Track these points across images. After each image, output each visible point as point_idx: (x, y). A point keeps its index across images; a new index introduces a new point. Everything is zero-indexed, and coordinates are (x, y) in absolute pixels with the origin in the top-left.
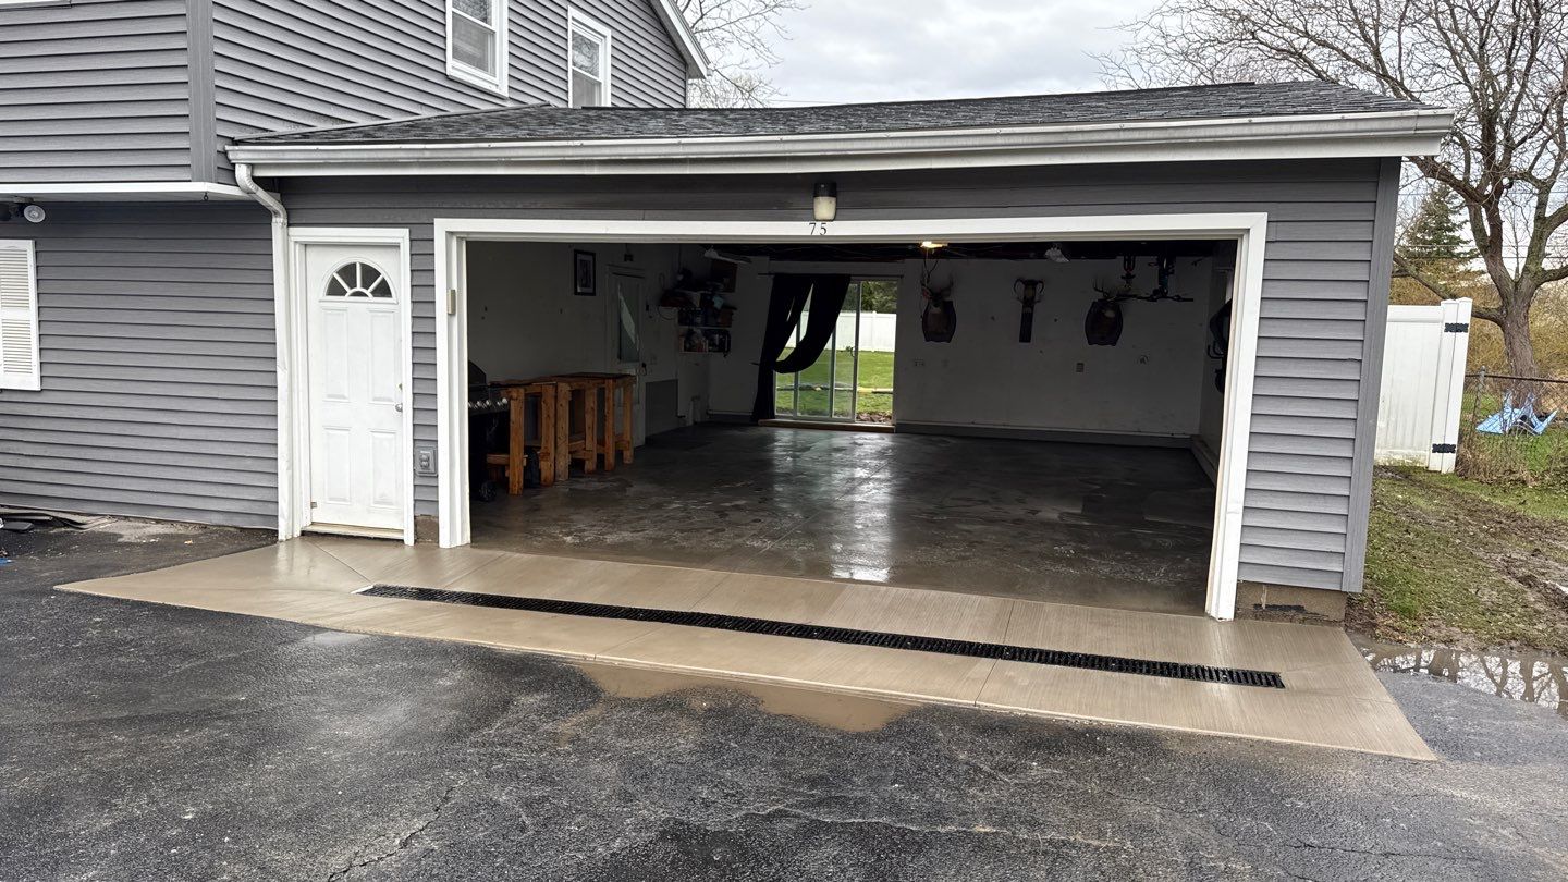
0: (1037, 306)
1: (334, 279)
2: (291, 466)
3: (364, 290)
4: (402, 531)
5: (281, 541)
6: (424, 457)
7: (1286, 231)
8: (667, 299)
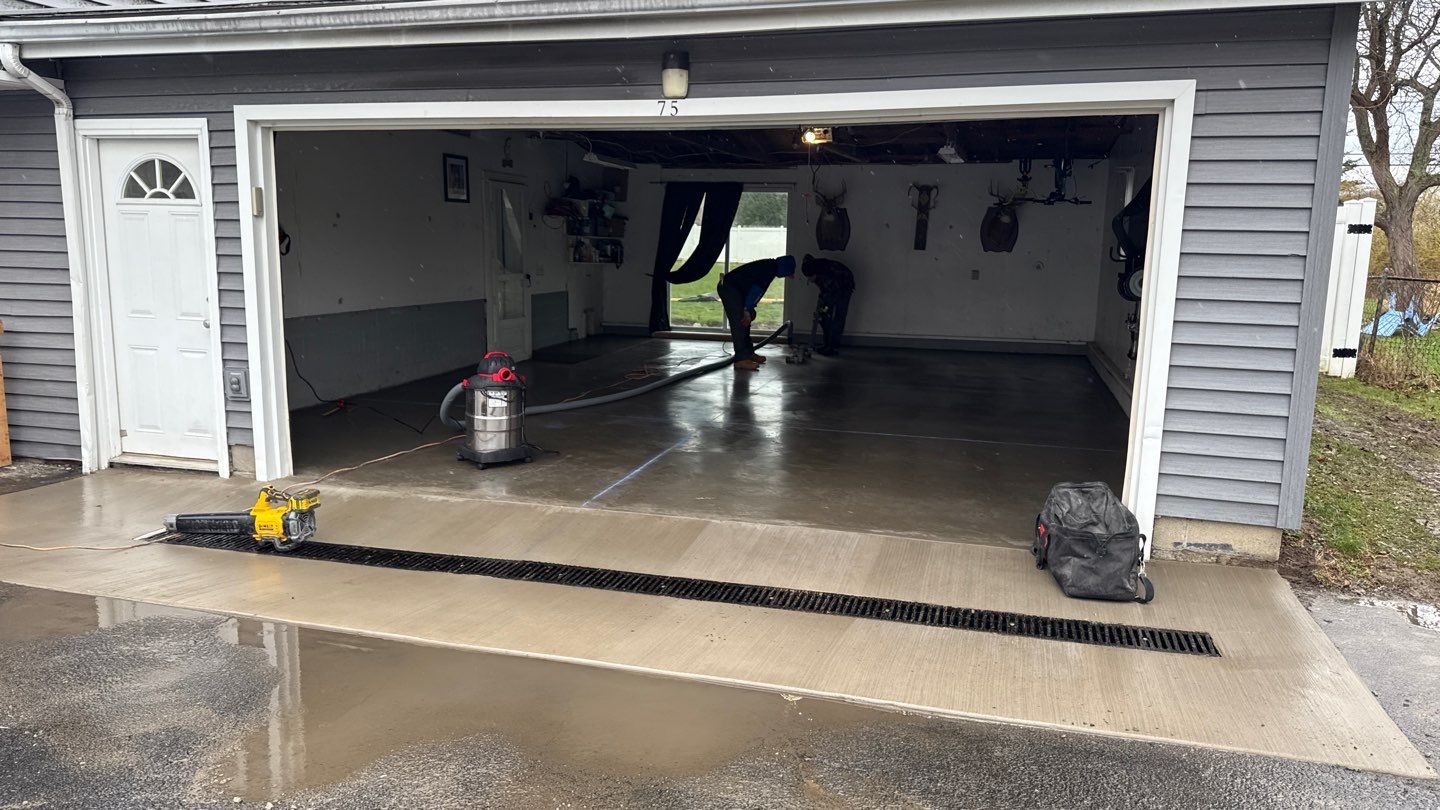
0: (931, 212)
1: (131, 178)
2: (93, 391)
3: (164, 191)
4: (216, 462)
5: (86, 475)
6: (234, 379)
7: (1218, 102)
8: (552, 208)
